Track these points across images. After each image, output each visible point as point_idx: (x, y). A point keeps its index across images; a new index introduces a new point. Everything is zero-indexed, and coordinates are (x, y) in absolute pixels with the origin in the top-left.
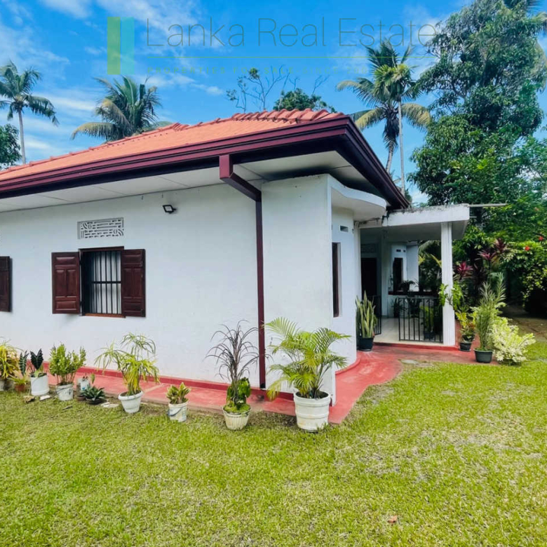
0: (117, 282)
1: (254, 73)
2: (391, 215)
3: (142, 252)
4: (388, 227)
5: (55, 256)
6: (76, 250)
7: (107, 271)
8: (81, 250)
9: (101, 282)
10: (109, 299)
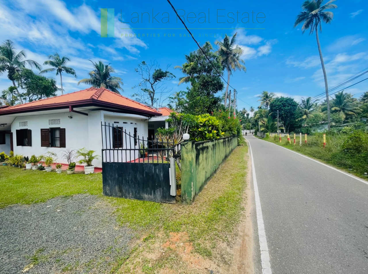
0: (58, 138)
1: (144, 62)
2: (151, 118)
3: (65, 129)
4: (150, 122)
5: (42, 130)
6: (48, 128)
7: (57, 134)
8: (50, 128)
9: (57, 138)
10: (58, 143)
